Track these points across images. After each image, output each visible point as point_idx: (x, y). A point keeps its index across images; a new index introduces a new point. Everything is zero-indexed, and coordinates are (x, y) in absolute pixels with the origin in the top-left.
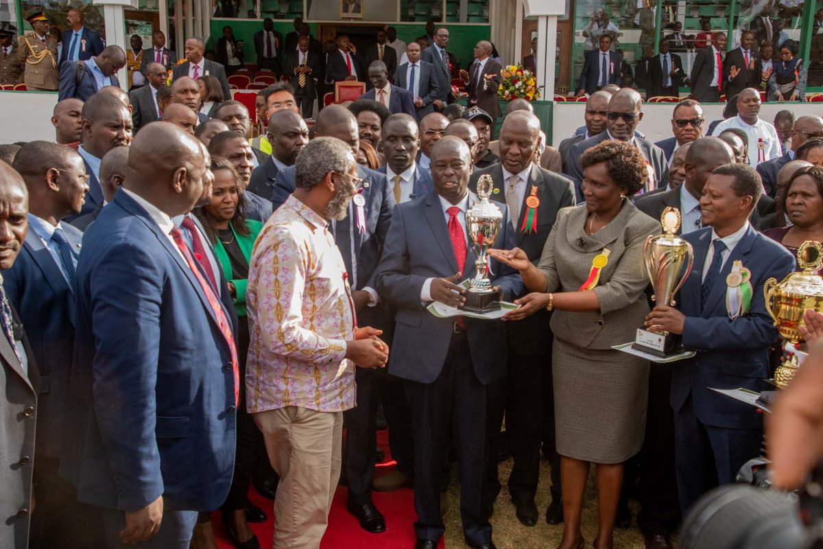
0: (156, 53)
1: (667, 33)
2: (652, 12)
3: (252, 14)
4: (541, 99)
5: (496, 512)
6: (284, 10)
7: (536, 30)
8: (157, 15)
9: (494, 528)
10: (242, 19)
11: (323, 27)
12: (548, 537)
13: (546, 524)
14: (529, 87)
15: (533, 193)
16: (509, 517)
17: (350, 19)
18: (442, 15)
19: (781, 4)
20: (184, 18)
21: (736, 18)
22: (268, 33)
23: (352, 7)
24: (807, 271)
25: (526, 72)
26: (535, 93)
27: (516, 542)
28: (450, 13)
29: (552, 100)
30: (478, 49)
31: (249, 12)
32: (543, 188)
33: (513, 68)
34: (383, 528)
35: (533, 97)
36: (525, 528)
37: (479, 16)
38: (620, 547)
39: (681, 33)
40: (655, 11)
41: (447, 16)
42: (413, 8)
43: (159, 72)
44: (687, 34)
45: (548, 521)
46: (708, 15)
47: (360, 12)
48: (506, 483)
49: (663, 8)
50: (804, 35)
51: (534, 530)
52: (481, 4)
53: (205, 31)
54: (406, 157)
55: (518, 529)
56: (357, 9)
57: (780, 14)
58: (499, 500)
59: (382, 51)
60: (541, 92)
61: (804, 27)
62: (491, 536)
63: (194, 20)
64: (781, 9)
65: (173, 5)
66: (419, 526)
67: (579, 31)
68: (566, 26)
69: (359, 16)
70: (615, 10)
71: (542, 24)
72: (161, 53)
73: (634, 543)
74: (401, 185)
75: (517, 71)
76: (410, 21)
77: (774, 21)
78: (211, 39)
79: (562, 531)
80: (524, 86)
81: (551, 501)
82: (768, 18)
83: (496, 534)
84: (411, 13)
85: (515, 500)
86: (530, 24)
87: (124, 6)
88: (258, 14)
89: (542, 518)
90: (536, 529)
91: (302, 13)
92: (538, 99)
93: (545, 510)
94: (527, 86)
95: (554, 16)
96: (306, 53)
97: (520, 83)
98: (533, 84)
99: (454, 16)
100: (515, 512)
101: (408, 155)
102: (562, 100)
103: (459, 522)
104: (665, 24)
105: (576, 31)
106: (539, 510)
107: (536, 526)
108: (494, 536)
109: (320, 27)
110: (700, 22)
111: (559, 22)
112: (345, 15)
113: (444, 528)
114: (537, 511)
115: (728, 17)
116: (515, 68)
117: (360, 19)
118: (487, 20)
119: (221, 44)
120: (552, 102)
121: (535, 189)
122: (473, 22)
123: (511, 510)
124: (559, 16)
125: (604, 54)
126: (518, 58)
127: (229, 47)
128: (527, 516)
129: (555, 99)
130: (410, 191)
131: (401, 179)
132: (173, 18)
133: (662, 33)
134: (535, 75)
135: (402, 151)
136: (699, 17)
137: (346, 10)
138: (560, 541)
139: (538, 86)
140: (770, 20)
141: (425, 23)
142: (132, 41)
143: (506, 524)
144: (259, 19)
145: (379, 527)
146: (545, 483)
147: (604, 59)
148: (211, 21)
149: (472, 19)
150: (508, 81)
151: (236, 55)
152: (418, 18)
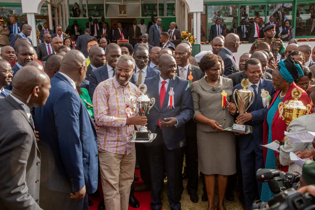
0: (45, 31)
1: (242, 18)
2: (237, 10)
3: (85, 16)
4: (196, 44)
5: (182, 198)
6: (97, 14)
7: (193, 18)
8: (48, 17)
9: (182, 204)
10: (81, 17)
11: (112, 20)
12: (202, 207)
13: (202, 202)
14: (191, 39)
15: (190, 74)
16: (187, 200)
17: (122, 16)
18: (157, 14)
19: (284, 7)
20: (58, 18)
21: (268, 12)
22: (91, 23)
23: (123, 12)
24: (295, 99)
25: (190, 34)
26: (193, 42)
27: (190, 209)
28: (161, 13)
29: (200, 44)
30: (171, 26)
31: (84, 15)
32: (194, 72)
33: (185, 32)
34: (139, 206)
35: (193, 43)
36: (194, 204)
37: (171, 14)
38: (230, 209)
39: (248, 18)
40: (238, 10)
41: (159, 14)
42: (146, 12)
43: (48, 37)
44: (250, 18)
45: (202, 200)
46: (258, 11)
47: (126, 14)
48: (186, 187)
49: (241, 8)
50: (293, 17)
51: (197, 204)
52: (172, 10)
53: (67, 22)
54: (144, 64)
55: (191, 204)
56: (125, 13)
57: (285, 10)
58: (183, 194)
59: (135, 28)
60: (196, 41)
61: (293, 15)
62: (180, 207)
63: (62, 19)
64: (285, 8)
65: (54, 13)
66: (152, 204)
67: (209, 18)
68: (204, 16)
69: (125, 15)
70: (223, 10)
71: (195, 15)
72: (47, 31)
73: (236, 207)
74: (142, 74)
75: (186, 33)
76: (145, 16)
77: (282, 12)
78: (69, 26)
79: (208, 204)
80: (189, 39)
81: (203, 193)
82: (280, 11)
83: (182, 206)
84: (146, 14)
85: (190, 193)
86: (191, 16)
87: (35, 14)
88: (87, 16)
89: (200, 200)
90: (198, 204)
91: (104, 15)
92: (195, 44)
93: (201, 197)
94: (190, 39)
95: (199, 12)
96: (106, 29)
97: (187, 38)
98: (192, 38)
99: (162, 14)
100: (189, 198)
101: (145, 64)
102: (204, 44)
103: (168, 202)
104: (242, 15)
105: (208, 18)
106: (199, 197)
107: (198, 203)
108: (182, 207)
109: (111, 20)
110: (255, 13)
111: (201, 15)
112: (120, 15)
113: (162, 205)
114: (198, 197)
115: (265, 11)
116: (186, 32)
117: (126, 16)
118: (174, 16)
119: (73, 27)
120: (200, 45)
121: (191, 72)
122: (169, 16)
123: (188, 197)
124: (201, 12)
125: (218, 26)
126: (187, 29)
127: (76, 28)
128: (194, 199)
129: (201, 44)
130: (146, 76)
131: (142, 71)
132: (54, 18)
133: (241, 18)
134: (193, 35)
135: (143, 62)
136: (254, 12)
137: (120, 13)
138: (207, 208)
139: (194, 39)
140: (281, 12)
141: (151, 17)
142: (38, 27)
143: (186, 203)
144: (87, 18)
145: (137, 206)
146: (200, 187)
147: (218, 28)
148: (69, 19)
149: (169, 15)
150: (183, 37)
151: (78, 31)
152: (148, 15)
